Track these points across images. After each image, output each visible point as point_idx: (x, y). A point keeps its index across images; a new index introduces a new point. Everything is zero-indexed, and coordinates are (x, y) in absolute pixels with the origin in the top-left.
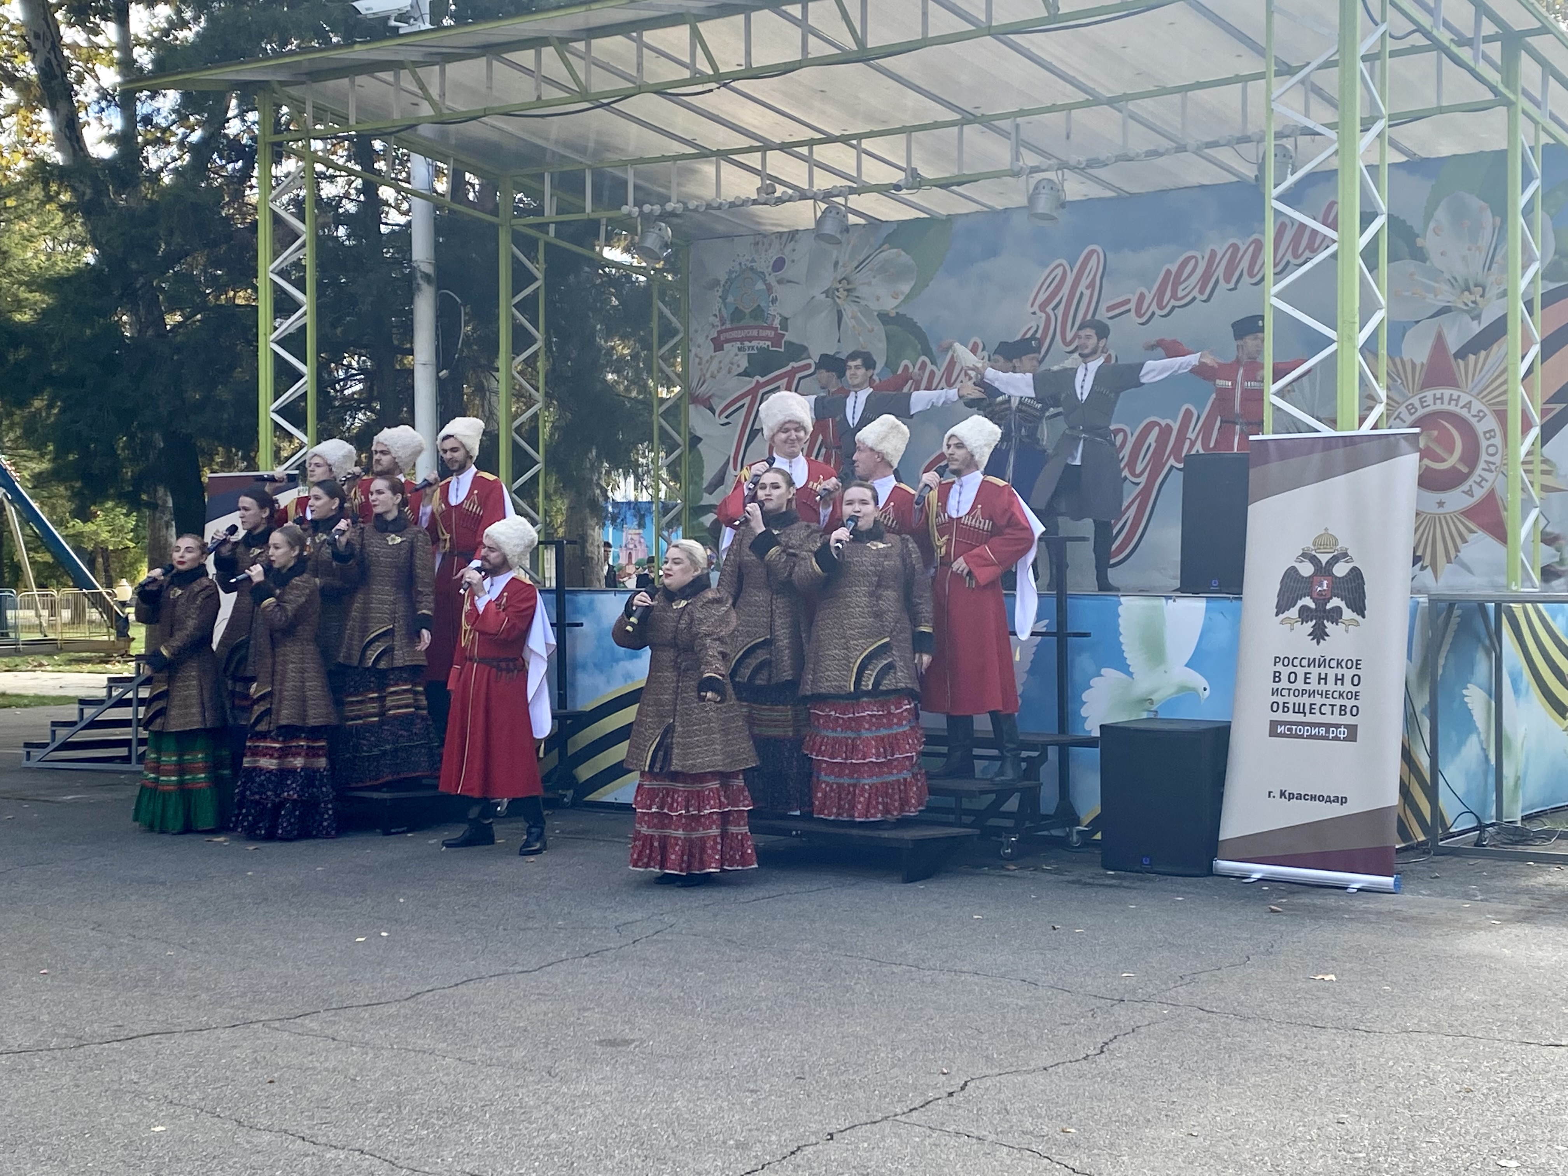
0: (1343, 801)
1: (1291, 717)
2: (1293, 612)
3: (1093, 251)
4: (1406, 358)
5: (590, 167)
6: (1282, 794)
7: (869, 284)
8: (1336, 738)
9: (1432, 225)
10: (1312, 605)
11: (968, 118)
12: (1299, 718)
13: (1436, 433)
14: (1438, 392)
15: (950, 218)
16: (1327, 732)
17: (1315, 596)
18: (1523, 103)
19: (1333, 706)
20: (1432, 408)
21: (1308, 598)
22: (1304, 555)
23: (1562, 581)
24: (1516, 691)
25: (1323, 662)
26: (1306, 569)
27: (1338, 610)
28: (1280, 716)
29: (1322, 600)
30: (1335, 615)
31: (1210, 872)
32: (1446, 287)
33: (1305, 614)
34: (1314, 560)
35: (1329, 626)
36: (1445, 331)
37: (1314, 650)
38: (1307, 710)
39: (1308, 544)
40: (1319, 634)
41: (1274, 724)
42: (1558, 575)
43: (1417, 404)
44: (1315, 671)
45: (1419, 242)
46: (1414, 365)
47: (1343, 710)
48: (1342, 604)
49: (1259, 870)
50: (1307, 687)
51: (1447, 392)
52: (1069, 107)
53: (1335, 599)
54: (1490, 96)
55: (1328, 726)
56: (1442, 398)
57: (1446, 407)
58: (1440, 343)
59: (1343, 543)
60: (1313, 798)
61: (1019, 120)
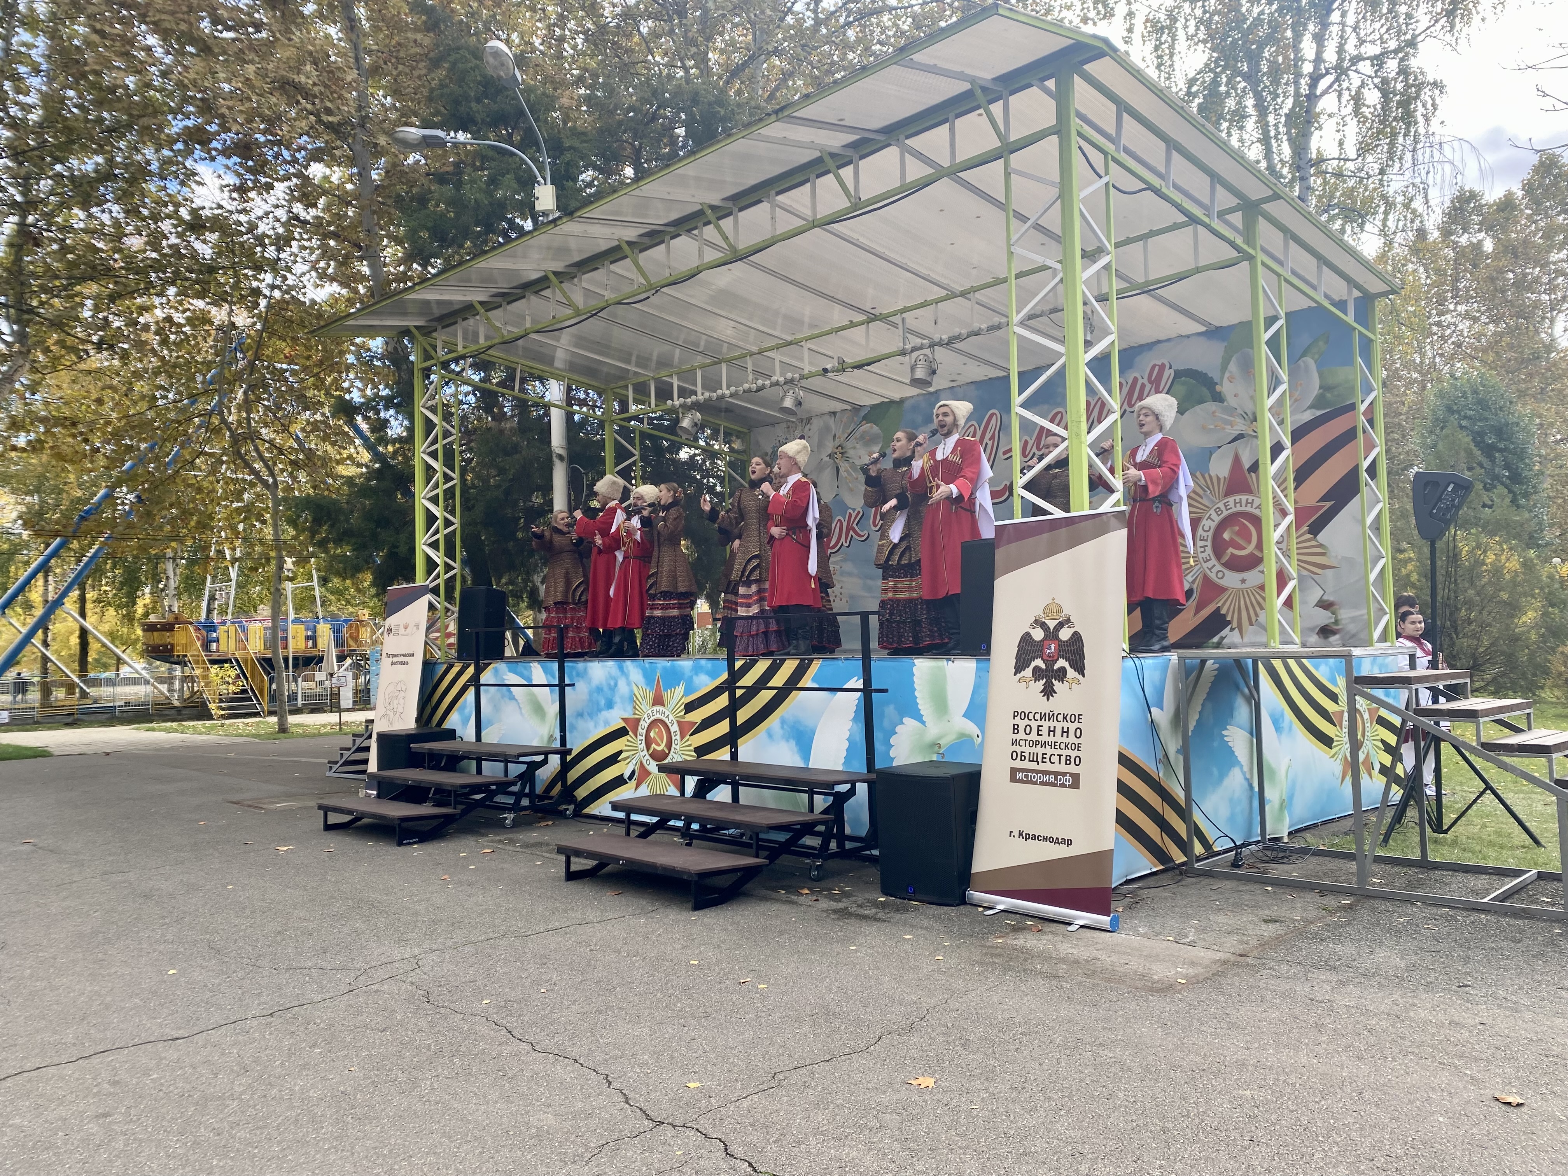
0: (1069, 843)
1: (1027, 765)
2: (1028, 672)
3: (993, 414)
4: (1212, 474)
5: (653, 378)
6: (1020, 834)
7: (854, 448)
8: (1063, 785)
9: (1227, 375)
10: (1043, 666)
11: (873, 318)
12: (1033, 766)
13: (1237, 528)
14: (1238, 498)
15: (902, 401)
16: (1056, 779)
17: (1045, 657)
18: (1261, 257)
19: (1060, 756)
20: (1234, 510)
21: (1040, 660)
22: (1036, 622)
23: (1337, 637)
24: (1278, 728)
25: (1052, 717)
26: (1038, 634)
27: (1063, 670)
28: (1018, 764)
29: (1050, 661)
30: (1061, 674)
31: (963, 901)
32: (1239, 420)
33: (1038, 674)
34: (1043, 626)
35: (1057, 685)
36: (1240, 452)
37: (1043, 705)
38: (1040, 759)
39: (1039, 612)
40: (1048, 691)
41: (1014, 771)
42: (1334, 633)
43: (1223, 508)
44: (1046, 724)
45: (1218, 388)
46: (1218, 479)
47: (1068, 759)
48: (1066, 665)
49: (1004, 903)
50: (1039, 738)
51: (1244, 497)
52: (937, 301)
53: (1061, 660)
54: (1235, 254)
55: (1056, 774)
56: (1240, 502)
57: (1243, 509)
58: (1237, 461)
59: (1067, 611)
60: (1045, 839)
61: (904, 315)
